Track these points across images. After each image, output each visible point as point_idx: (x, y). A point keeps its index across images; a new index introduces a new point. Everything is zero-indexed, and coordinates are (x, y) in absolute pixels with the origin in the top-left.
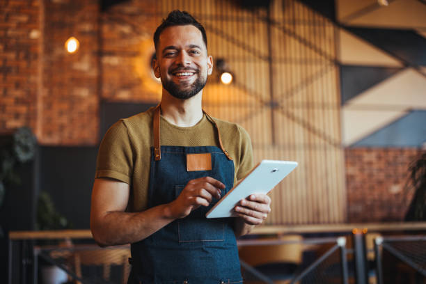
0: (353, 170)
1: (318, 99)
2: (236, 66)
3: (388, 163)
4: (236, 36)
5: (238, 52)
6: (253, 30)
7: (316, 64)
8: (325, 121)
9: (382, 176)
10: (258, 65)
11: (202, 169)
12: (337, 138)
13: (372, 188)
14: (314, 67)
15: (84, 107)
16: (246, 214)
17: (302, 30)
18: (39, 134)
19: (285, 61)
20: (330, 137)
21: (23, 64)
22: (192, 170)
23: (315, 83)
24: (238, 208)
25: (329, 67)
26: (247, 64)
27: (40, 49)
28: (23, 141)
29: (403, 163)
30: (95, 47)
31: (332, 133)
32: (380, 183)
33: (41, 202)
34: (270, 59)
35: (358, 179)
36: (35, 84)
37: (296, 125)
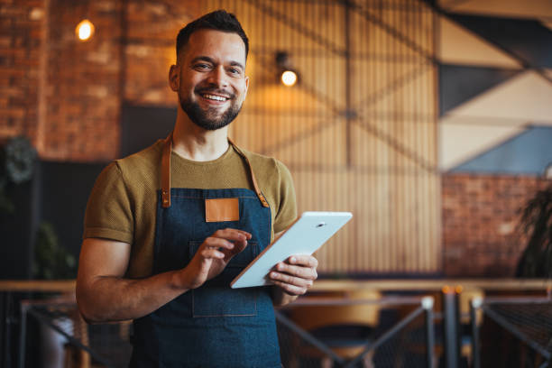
0: (451, 203)
1: (408, 108)
2: (302, 62)
3: (498, 195)
4: (303, 23)
5: (306, 43)
6: (326, 15)
7: (408, 61)
8: (417, 137)
9: (489, 211)
10: (331, 61)
11: (227, 219)
12: (432, 160)
13: (475, 227)
14: (405, 65)
15: (101, 111)
16: (285, 282)
17: (390, 17)
18: (40, 146)
19: (367, 56)
20: (422, 159)
21: (20, 53)
22: (213, 220)
23: (405, 87)
24: (274, 275)
25: (425, 67)
26: (317, 60)
27: (44, 34)
28: (18, 156)
29: (518, 196)
30: (117, 33)
31: (426, 154)
32: (486, 220)
33: (41, 235)
34: (347, 54)
35: (458, 214)
36: (36, 81)
37: (379, 142)
